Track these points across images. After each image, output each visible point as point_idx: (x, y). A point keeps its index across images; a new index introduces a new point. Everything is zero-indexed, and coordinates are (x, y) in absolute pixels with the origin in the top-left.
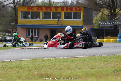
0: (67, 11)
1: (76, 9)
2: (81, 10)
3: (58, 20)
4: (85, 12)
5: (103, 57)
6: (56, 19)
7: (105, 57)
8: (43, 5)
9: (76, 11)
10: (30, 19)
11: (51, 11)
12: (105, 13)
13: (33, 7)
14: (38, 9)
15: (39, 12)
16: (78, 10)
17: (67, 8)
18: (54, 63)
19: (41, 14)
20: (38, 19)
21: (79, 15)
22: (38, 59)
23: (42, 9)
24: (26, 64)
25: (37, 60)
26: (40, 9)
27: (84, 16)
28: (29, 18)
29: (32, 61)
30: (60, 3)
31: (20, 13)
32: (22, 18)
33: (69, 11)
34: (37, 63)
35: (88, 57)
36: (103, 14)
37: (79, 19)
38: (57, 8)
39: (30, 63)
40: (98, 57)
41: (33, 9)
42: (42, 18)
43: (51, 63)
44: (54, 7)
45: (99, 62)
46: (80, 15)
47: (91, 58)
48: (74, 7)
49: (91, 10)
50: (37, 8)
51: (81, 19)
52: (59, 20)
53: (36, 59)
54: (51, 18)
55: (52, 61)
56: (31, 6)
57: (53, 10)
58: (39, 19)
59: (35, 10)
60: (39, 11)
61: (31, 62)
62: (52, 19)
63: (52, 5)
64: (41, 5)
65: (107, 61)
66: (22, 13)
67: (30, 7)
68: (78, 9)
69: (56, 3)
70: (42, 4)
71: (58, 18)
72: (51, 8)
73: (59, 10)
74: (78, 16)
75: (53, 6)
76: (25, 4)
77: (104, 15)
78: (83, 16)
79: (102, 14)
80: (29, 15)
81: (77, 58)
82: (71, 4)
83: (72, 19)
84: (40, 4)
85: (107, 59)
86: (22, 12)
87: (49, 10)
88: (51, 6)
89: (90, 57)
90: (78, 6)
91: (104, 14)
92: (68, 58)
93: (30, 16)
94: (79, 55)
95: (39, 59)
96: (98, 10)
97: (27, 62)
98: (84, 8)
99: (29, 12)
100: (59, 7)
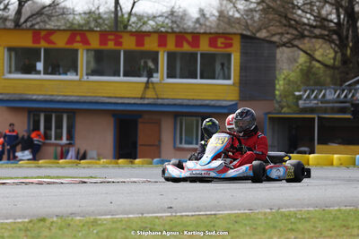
0: (178, 50)
1: (213, 42)
2: (230, 45)
3: (144, 79)
4: (244, 53)
5: (283, 215)
6: (139, 76)
7: (287, 217)
8: (92, 25)
9: (212, 50)
10: (42, 76)
11: (118, 48)
12: (320, 59)
13: (51, 32)
14: (71, 40)
15: (77, 51)
16: (219, 45)
17: (181, 37)
18: (105, 234)
19: (83, 59)
20: (71, 77)
21: (223, 65)
22: (51, 220)
23: (85, 42)
24: (6, 234)
25: (47, 224)
26: (78, 38)
27: (243, 68)
28: (39, 73)
29: (31, 225)
30: (155, 17)
31: (6, 53)
32: (10, 72)
33: (186, 48)
34: (46, 233)
35: (229, 215)
36: (314, 62)
37: (224, 78)
38: (140, 36)
39: (22, 234)
40: (265, 214)
41: (53, 38)
42: (87, 74)
43: (97, 233)
44: (132, 34)
45: (264, 232)
46: (226, 65)
47: (237, 220)
48: (205, 33)
49: (266, 45)
50: (68, 34)
51: (229, 78)
52: (148, 82)
53: (43, 220)
54: (119, 75)
55: (99, 228)
56: (48, 27)
57: (129, 43)
58: (77, 78)
59: (60, 42)
60: (76, 45)
61: (27, 230)
62: (122, 78)
63: (126, 27)
64: (82, 26)
65: (292, 230)
66: (13, 54)
67: (43, 33)
68: (220, 41)
69: (140, 18)
70: (88, 23)
71: (145, 73)
72: (121, 37)
73: (150, 44)
74: (218, 68)
75: (129, 28)
76: (25, 21)
77: (318, 65)
78: (238, 68)
79: (310, 63)
80: (40, 61)
81: (189, 219)
82: (197, 21)
83: (196, 78)
84: (82, 22)
85: (294, 223)
86: (10, 49)
87: (111, 45)
88: (121, 27)
89: (238, 216)
90: (221, 31)
91: (319, 61)
92: (157, 217)
93: (40, 66)
94: (198, 209)
95: (55, 219)
96: (294, 46)
97: (13, 230)
98: (243, 37)
99: (40, 49)
100: (148, 34)
